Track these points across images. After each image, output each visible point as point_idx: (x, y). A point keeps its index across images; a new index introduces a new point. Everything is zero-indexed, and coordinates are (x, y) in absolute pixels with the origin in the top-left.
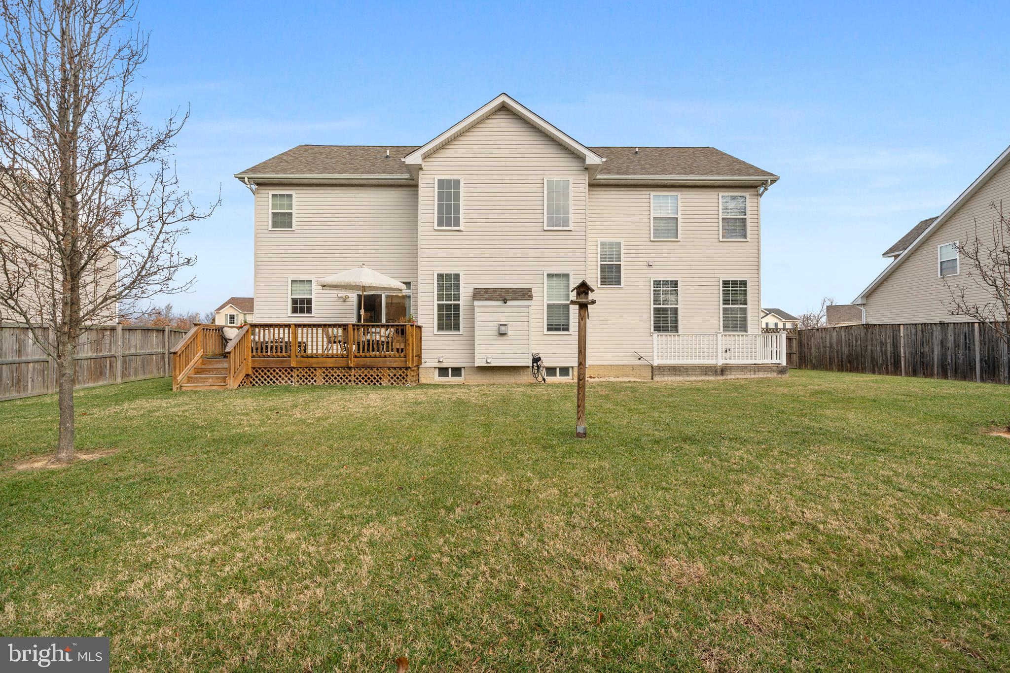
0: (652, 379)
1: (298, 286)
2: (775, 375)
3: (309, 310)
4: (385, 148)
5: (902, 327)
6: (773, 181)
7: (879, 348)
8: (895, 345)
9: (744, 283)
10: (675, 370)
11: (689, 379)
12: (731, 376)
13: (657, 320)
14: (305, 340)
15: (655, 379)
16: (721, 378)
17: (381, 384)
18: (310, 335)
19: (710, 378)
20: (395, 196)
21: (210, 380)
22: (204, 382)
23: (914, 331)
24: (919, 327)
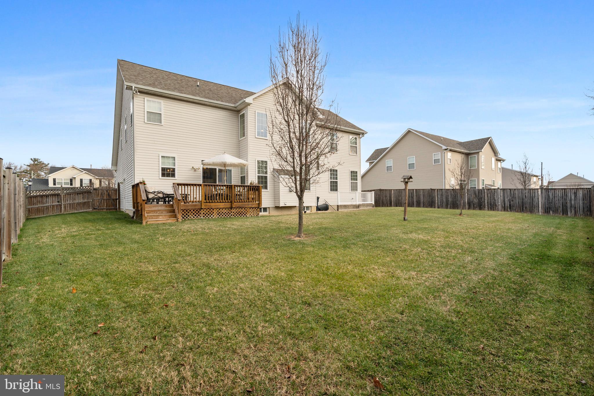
0: (338, 210)
1: (166, 160)
2: (371, 208)
3: (173, 175)
4: (197, 80)
5: (392, 190)
6: (366, 133)
7: (385, 198)
8: (390, 197)
9: (356, 172)
10: (345, 206)
11: (349, 210)
12: (361, 208)
13: (337, 186)
14: (189, 193)
15: (340, 210)
16: (358, 209)
17: (246, 216)
18: (192, 191)
19: (355, 209)
21: (161, 217)
22: (157, 218)
23: (396, 192)
24: (398, 191)
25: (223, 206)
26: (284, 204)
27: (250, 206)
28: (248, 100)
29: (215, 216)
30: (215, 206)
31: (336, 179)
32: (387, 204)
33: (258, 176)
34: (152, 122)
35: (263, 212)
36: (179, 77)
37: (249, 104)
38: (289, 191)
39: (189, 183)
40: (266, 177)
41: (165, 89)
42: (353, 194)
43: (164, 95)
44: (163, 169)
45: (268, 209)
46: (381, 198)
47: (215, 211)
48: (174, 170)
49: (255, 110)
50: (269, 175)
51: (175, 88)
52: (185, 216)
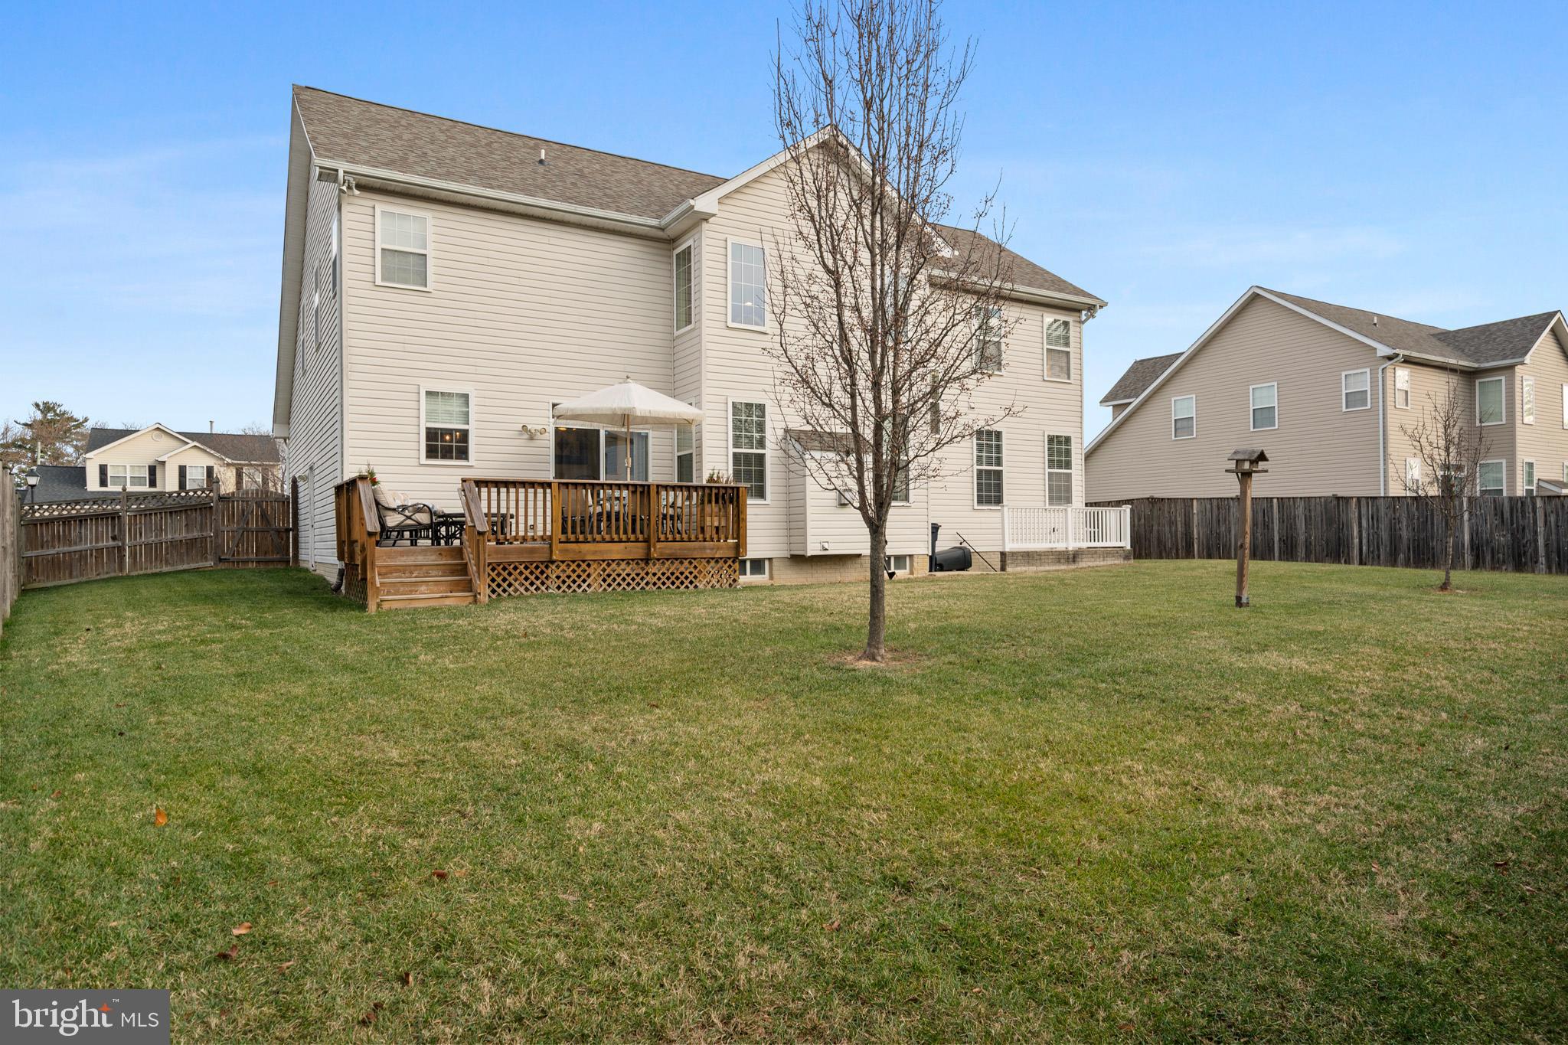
0: (1003, 569)
1: (440, 405)
2: (1120, 561)
3: (463, 453)
4: (538, 142)
5: (1195, 502)
6: (1101, 307)
7: (1167, 528)
8: (1188, 524)
9: (1068, 440)
10: (1028, 557)
11: (1042, 568)
12: (1083, 564)
13: (999, 487)
14: (513, 511)
15: (1009, 569)
16: (1073, 567)
17: (696, 587)
18: (522, 504)
19: (1063, 567)
20: (623, 252)
21: (423, 588)
22: (411, 592)
23: (1208, 506)
24: (1215, 503)
25: (618, 552)
26: (819, 546)
27: (708, 554)
28: (704, 203)
29: (596, 586)
30: (595, 552)
31: (999, 462)
32: (1177, 550)
33: (735, 454)
34: (398, 282)
35: (752, 573)
36: (480, 133)
37: (705, 218)
38: (836, 503)
39: (511, 479)
40: (761, 459)
41: (439, 176)
42: (1056, 516)
43: (435, 194)
44: (432, 434)
45: (767, 563)
46: (1155, 528)
47: (595, 571)
48: (464, 435)
49: (723, 237)
50: (771, 453)
51: (471, 173)
52: (499, 586)
